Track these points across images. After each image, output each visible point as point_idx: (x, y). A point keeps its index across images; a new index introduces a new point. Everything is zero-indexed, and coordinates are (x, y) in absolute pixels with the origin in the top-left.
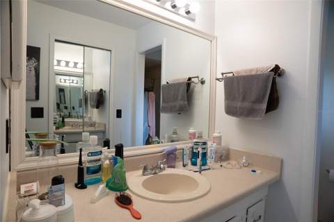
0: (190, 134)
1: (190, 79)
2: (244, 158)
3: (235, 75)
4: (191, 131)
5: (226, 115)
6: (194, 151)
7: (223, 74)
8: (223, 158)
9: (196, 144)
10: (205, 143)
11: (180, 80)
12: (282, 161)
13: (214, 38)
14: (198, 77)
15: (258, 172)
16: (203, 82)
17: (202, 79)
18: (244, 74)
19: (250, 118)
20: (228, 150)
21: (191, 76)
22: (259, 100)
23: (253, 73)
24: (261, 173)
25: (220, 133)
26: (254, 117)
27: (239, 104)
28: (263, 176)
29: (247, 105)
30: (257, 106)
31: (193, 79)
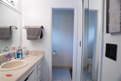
0: (13, 48)
1: (11, 27)
2: (34, 53)
3: (30, 27)
4: (13, 46)
5: (27, 40)
6: (18, 53)
7: (25, 26)
8: (27, 54)
9: (18, 50)
10: (21, 50)
11: (6, 26)
12: (44, 52)
13: (21, 13)
14: (15, 26)
15: (39, 56)
16: (16, 28)
17: (16, 27)
18: (33, 27)
19: (35, 41)
20: (28, 51)
21: (11, 26)
22: (38, 35)
23: (36, 27)
24: (40, 56)
25: (25, 46)
26: (36, 40)
27: (32, 36)
28: (40, 57)
29: (34, 37)
30: (37, 37)
31: (12, 27)
